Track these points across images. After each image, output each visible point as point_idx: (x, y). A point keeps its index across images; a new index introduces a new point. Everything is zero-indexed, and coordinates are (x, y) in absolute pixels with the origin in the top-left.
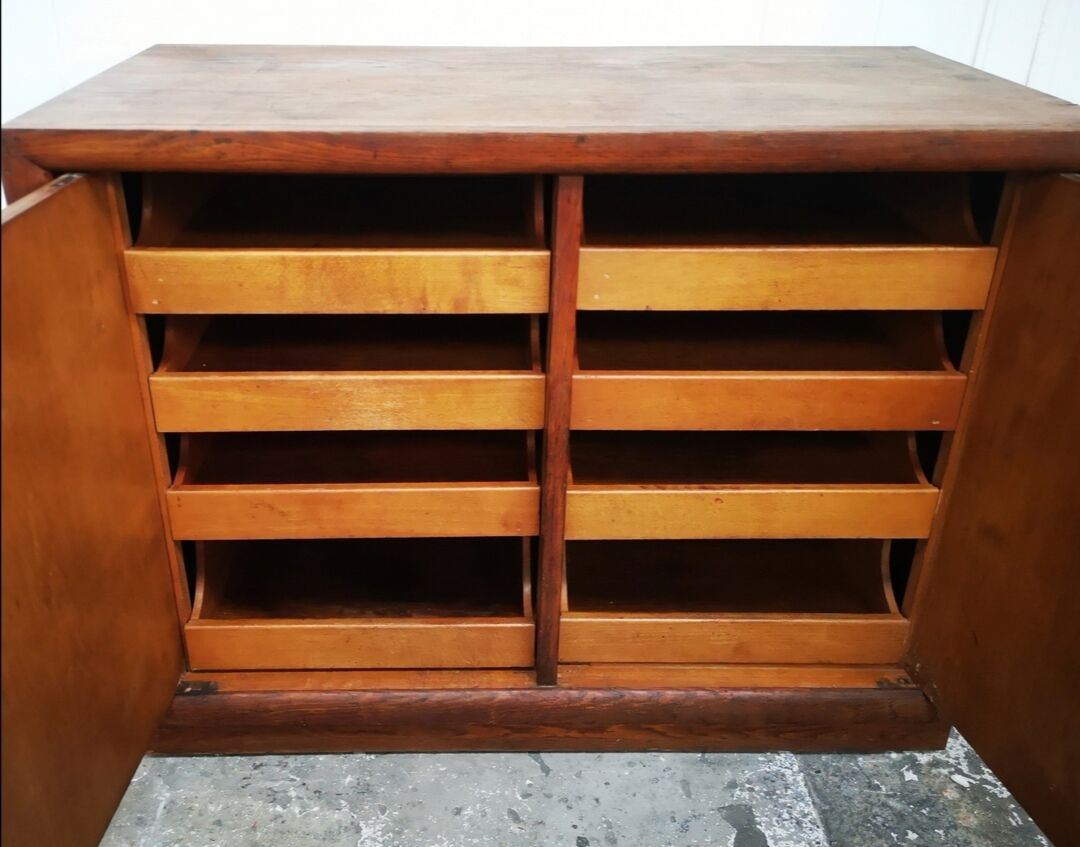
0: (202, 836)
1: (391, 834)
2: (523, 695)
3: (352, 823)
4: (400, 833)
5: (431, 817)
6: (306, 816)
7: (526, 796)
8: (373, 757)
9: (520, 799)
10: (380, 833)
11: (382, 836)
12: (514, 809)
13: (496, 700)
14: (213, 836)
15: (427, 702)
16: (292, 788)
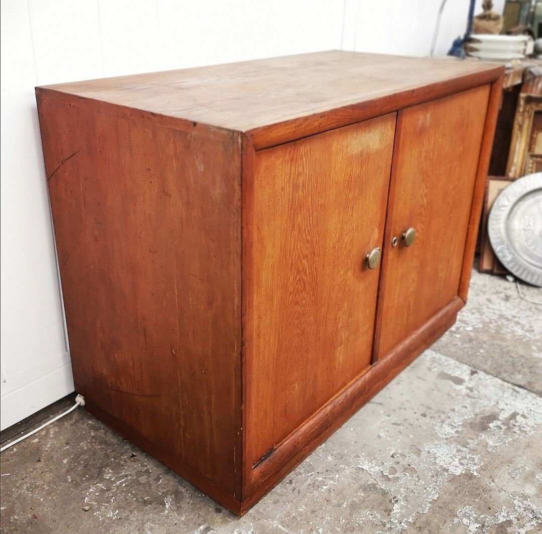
0: (317, 520)
1: (373, 461)
2: (372, 372)
3: (356, 469)
4: (375, 458)
5: (375, 446)
6: (338, 481)
7: (389, 416)
8: (323, 444)
9: (388, 418)
10: (370, 464)
11: (372, 464)
12: (392, 422)
13: (367, 379)
14: (321, 516)
15: (348, 396)
16: (317, 478)
